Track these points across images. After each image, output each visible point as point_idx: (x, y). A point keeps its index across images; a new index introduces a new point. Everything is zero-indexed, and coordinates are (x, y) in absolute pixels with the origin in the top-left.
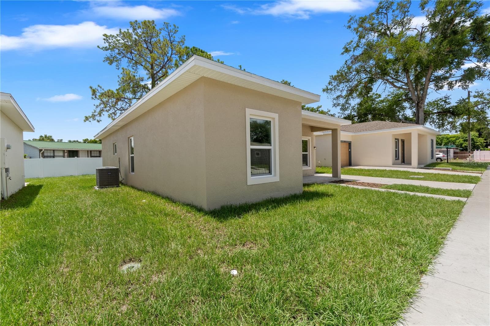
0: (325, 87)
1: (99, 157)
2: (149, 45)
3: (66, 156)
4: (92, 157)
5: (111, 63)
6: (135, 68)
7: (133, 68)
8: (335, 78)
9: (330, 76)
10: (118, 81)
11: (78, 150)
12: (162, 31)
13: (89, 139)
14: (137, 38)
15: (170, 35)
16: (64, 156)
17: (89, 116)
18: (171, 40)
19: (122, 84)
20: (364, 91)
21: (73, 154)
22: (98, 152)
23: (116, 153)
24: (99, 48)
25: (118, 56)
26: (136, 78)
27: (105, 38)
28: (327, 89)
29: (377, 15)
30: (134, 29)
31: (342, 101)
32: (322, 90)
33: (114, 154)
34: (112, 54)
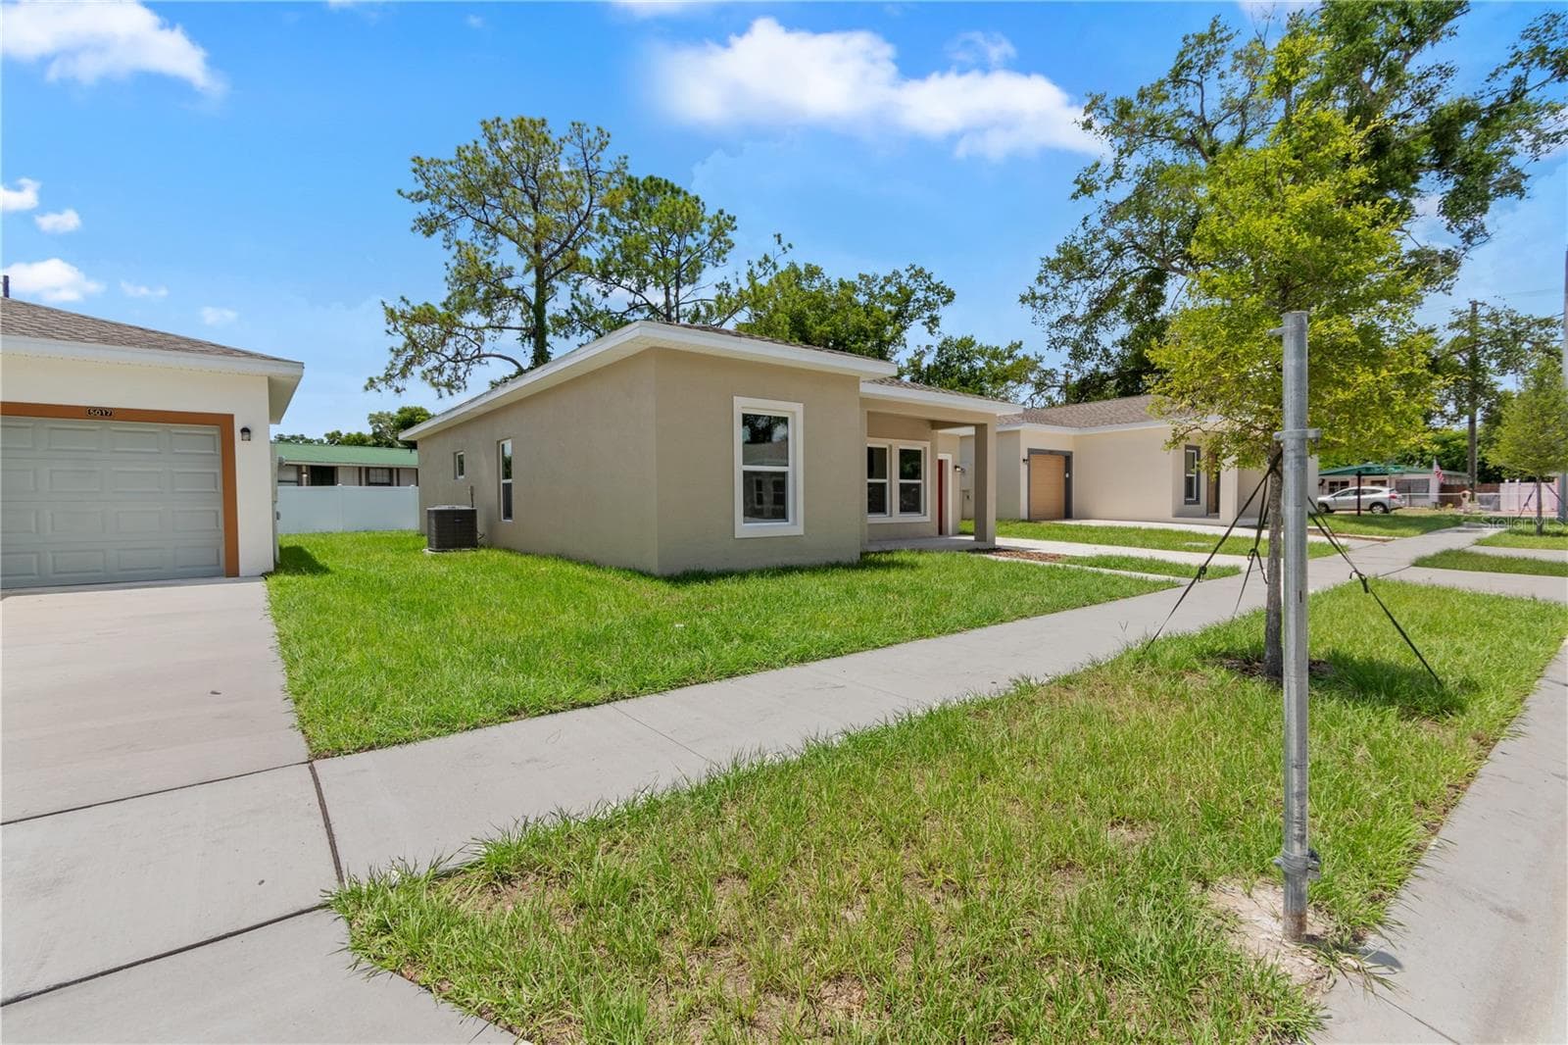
0: (1027, 292)
1: (390, 484)
2: (531, 183)
3: (305, 482)
4: (369, 484)
5: (430, 231)
6: (490, 242)
7: (487, 241)
8: (1052, 266)
9: (1042, 259)
10: (446, 279)
11: (335, 465)
12: (567, 146)
13: (344, 434)
14: (498, 163)
15: (588, 157)
16: (299, 483)
17: (378, 378)
18: (590, 168)
19: (456, 288)
20: (1142, 303)
21: (323, 475)
22: (386, 473)
23: (462, 473)
24: (402, 195)
25: (448, 214)
26: (494, 268)
27: (417, 167)
28: (1034, 297)
29: (1174, 87)
30: (493, 140)
31: (1074, 332)
32: (1019, 298)
33: (456, 478)
34: (434, 209)
